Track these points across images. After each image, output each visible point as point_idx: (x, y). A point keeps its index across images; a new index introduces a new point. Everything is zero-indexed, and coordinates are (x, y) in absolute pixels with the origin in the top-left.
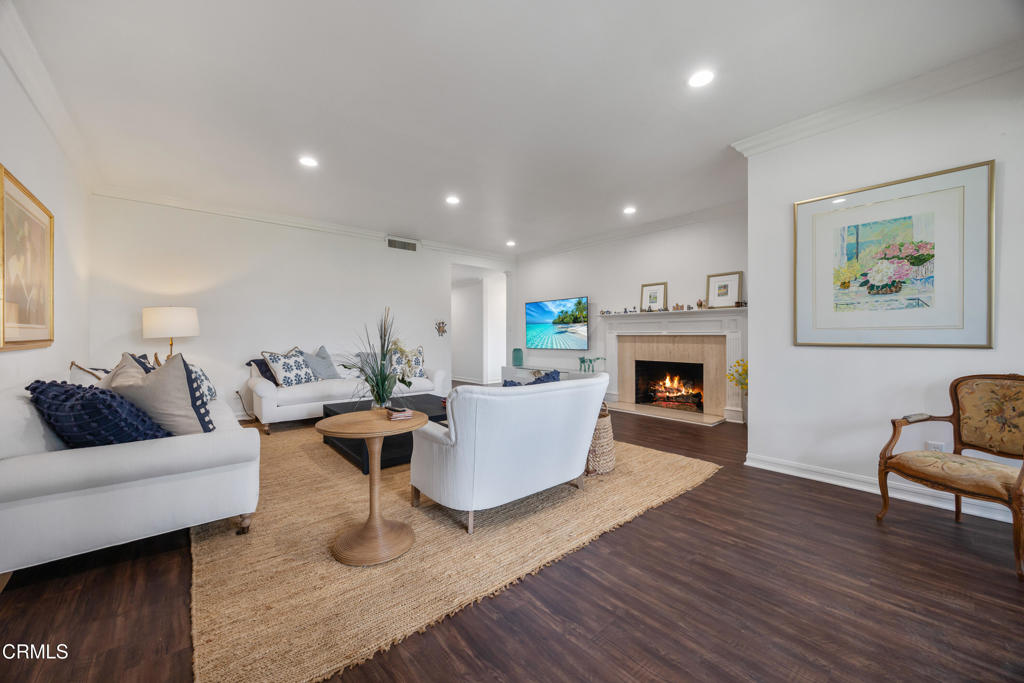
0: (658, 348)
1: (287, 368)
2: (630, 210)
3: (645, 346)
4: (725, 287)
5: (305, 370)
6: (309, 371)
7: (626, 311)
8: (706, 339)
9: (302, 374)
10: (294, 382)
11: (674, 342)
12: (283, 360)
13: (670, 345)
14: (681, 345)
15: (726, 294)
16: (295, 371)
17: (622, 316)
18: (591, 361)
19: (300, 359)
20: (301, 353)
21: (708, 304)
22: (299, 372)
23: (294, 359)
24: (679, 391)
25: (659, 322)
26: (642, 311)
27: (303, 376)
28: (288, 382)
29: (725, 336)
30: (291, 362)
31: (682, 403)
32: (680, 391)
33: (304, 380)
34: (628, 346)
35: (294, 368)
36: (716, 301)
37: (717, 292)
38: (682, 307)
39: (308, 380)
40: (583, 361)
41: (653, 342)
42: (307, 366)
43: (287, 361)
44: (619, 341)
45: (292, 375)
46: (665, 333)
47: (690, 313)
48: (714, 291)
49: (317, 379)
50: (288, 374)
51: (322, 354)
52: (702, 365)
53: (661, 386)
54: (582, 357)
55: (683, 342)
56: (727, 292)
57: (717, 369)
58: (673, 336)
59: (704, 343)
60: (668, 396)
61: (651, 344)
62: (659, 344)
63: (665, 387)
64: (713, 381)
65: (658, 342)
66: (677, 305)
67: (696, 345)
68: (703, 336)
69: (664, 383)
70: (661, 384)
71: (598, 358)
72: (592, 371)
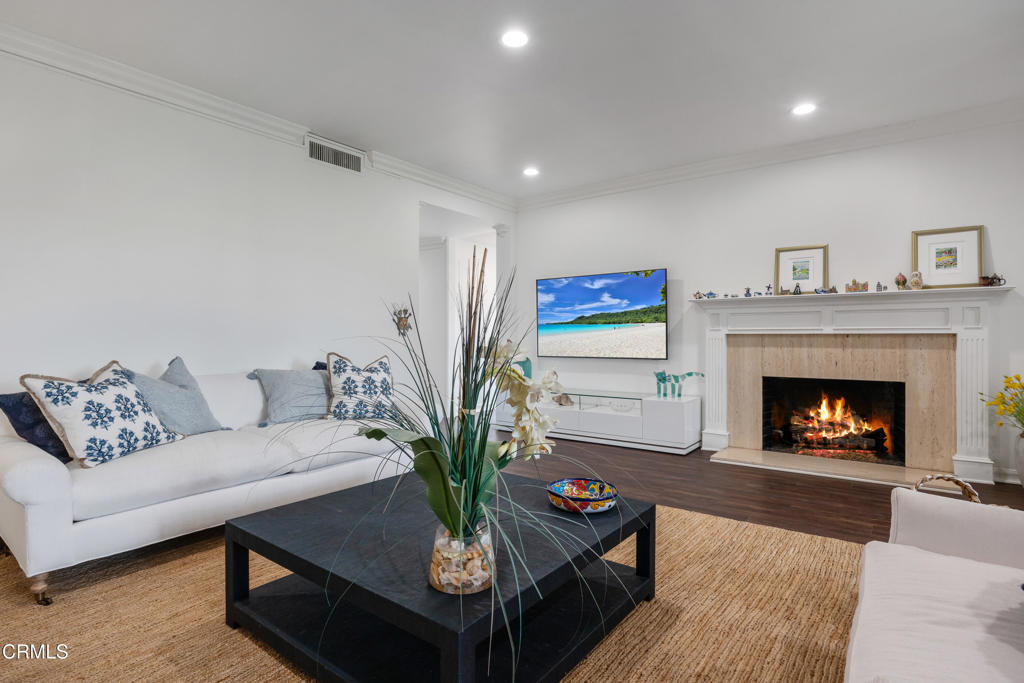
0: (810, 357)
1: (97, 415)
2: (804, 109)
3: (785, 353)
4: (950, 252)
5: (143, 418)
6: (154, 420)
7: (748, 293)
8: (910, 341)
9: (137, 427)
10: (117, 451)
11: (844, 346)
12: (83, 396)
13: (837, 351)
14: (859, 351)
15: (953, 263)
16: (119, 423)
17: (741, 302)
18: (676, 378)
19: (129, 391)
20: (129, 375)
21: (917, 280)
22: (128, 424)
23: (112, 392)
24: (845, 426)
25: (818, 312)
26: (779, 292)
27: (139, 433)
28: (100, 453)
29: (955, 335)
30: (108, 399)
31: (849, 447)
32: (847, 428)
33: (141, 444)
34: (748, 352)
35: (116, 414)
36: (933, 276)
37: (934, 260)
38: (865, 286)
39: (152, 442)
40: (662, 378)
41: (800, 345)
42: (147, 409)
43: (96, 397)
44: (729, 344)
45: (110, 435)
46: (826, 330)
47: (881, 296)
48: (928, 257)
49: (171, 437)
50: (99, 433)
51: (175, 374)
52: (903, 384)
53: (813, 418)
54: (661, 371)
55: (863, 346)
56: (955, 260)
57: (933, 392)
58: (843, 335)
59: (905, 347)
60: (825, 438)
61: (796, 349)
62: (813, 349)
63: (819, 421)
64: (925, 411)
65: (811, 346)
66: (854, 282)
67: (889, 350)
68: (905, 335)
69: (818, 414)
70: (812, 414)
71: (690, 374)
72: (679, 395)
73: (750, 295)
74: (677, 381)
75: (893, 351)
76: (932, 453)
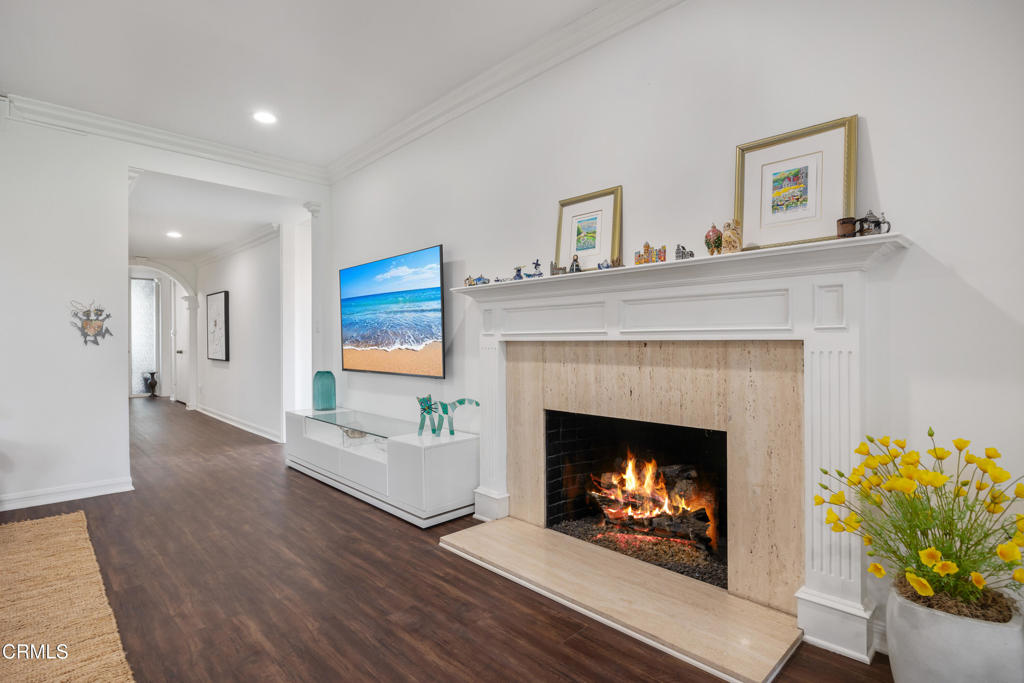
0: (598, 379)
3: (567, 371)
4: (798, 177)
7: (519, 275)
8: (734, 354)
11: (640, 363)
13: (632, 371)
14: (661, 372)
15: (800, 200)
17: (510, 289)
18: (445, 408)
21: (740, 236)
24: (656, 504)
25: (602, 303)
26: (555, 269)
29: (801, 343)
34: (528, 370)
36: (765, 229)
37: (769, 195)
38: (662, 254)
40: (427, 406)
41: (587, 360)
44: (508, 358)
46: (614, 334)
47: (685, 267)
48: (760, 192)
52: (723, 435)
53: (615, 487)
54: (426, 396)
55: (667, 362)
56: (805, 191)
57: (770, 454)
58: (639, 343)
59: (727, 365)
60: (631, 518)
61: (581, 366)
62: (600, 366)
63: (624, 492)
64: (758, 490)
65: (599, 361)
66: (647, 247)
67: (701, 371)
68: (726, 343)
69: (622, 482)
70: (615, 481)
71: (461, 402)
72: (452, 433)
73: (521, 278)
74: (445, 411)
75: (708, 372)
76: (769, 574)
